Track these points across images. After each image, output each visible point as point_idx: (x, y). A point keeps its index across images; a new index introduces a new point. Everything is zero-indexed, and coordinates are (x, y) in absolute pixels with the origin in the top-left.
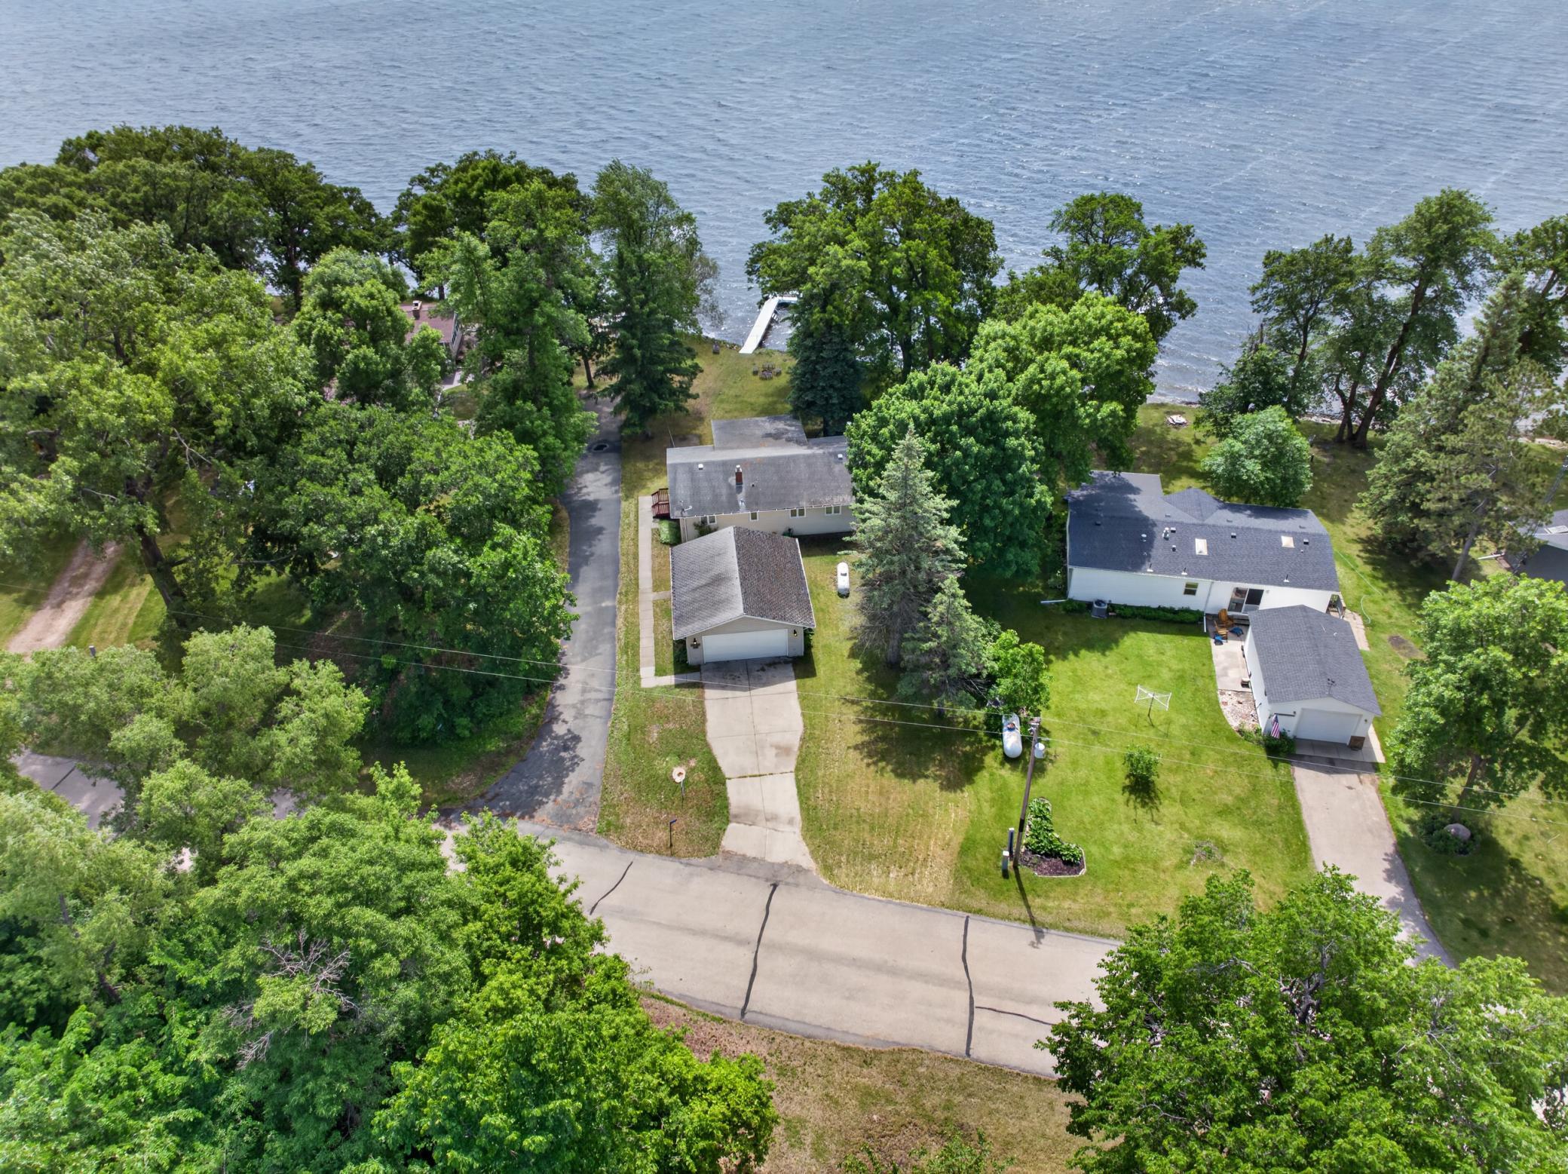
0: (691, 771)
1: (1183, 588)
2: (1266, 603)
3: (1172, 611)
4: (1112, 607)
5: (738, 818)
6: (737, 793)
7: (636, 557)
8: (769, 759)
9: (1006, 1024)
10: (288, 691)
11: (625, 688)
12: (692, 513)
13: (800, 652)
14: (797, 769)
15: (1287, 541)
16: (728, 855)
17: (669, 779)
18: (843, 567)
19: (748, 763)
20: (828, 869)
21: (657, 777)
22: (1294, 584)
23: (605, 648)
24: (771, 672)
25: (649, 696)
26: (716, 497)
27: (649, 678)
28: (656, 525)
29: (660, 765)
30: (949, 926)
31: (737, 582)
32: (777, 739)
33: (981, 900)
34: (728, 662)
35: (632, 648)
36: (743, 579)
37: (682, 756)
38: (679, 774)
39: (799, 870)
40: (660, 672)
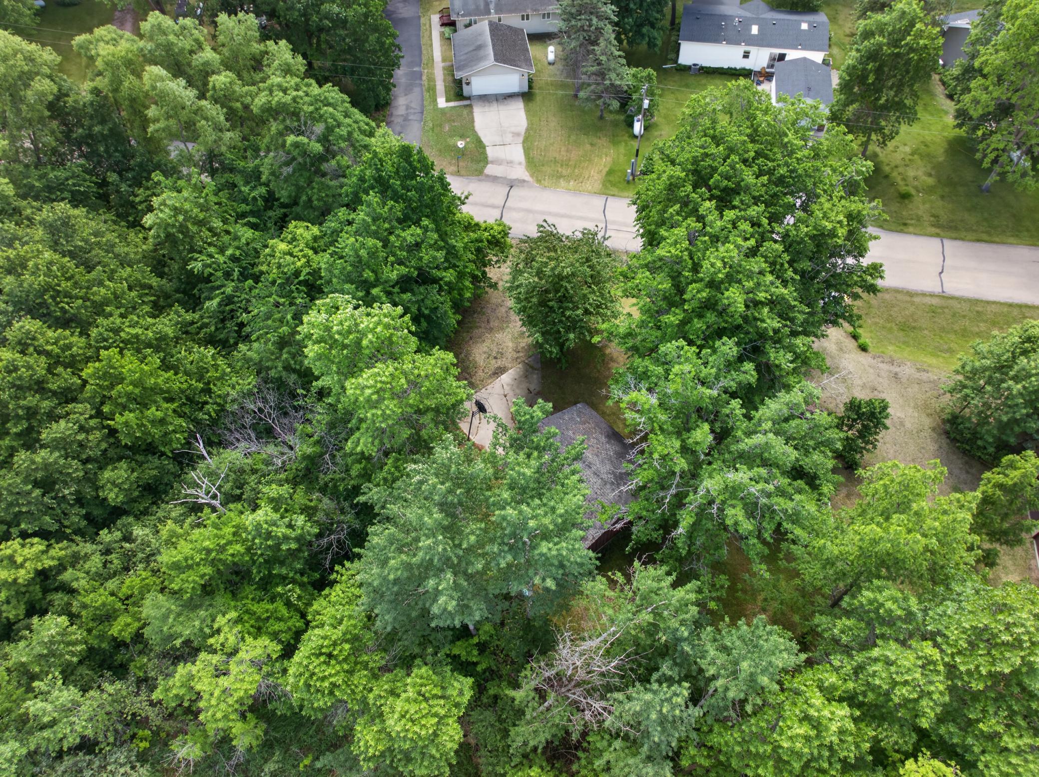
0: (467, 143)
1: (742, 54)
2: (787, 58)
3: (735, 69)
4: (702, 68)
5: (492, 162)
6: (491, 152)
7: (431, 45)
8: (508, 138)
9: (621, 235)
10: (267, 53)
11: (429, 107)
12: (463, 16)
13: (526, 89)
14: (524, 142)
15: (804, 26)
16: (487, 176)
17: (456, 146)
18: (551, 48)
19: (498, 140)
20: (539, 181)
21: (449, 146)
22: (804, 49)
23: (417, 90)
24: (509, 101)
25: (443, 111)
26: (477, 8)
27: (442, 103)
28: (443, 29)
29: (451, 141)
30: (599, 201)
31: (491, 47)
32: (513, 129)
33: (615, 191)
34: (485, 95)
35: (432, 89)
36: (494, 45)
37: (462, 137)
38: (461, 144)
39: (524, 181)
40: (447, 101)
